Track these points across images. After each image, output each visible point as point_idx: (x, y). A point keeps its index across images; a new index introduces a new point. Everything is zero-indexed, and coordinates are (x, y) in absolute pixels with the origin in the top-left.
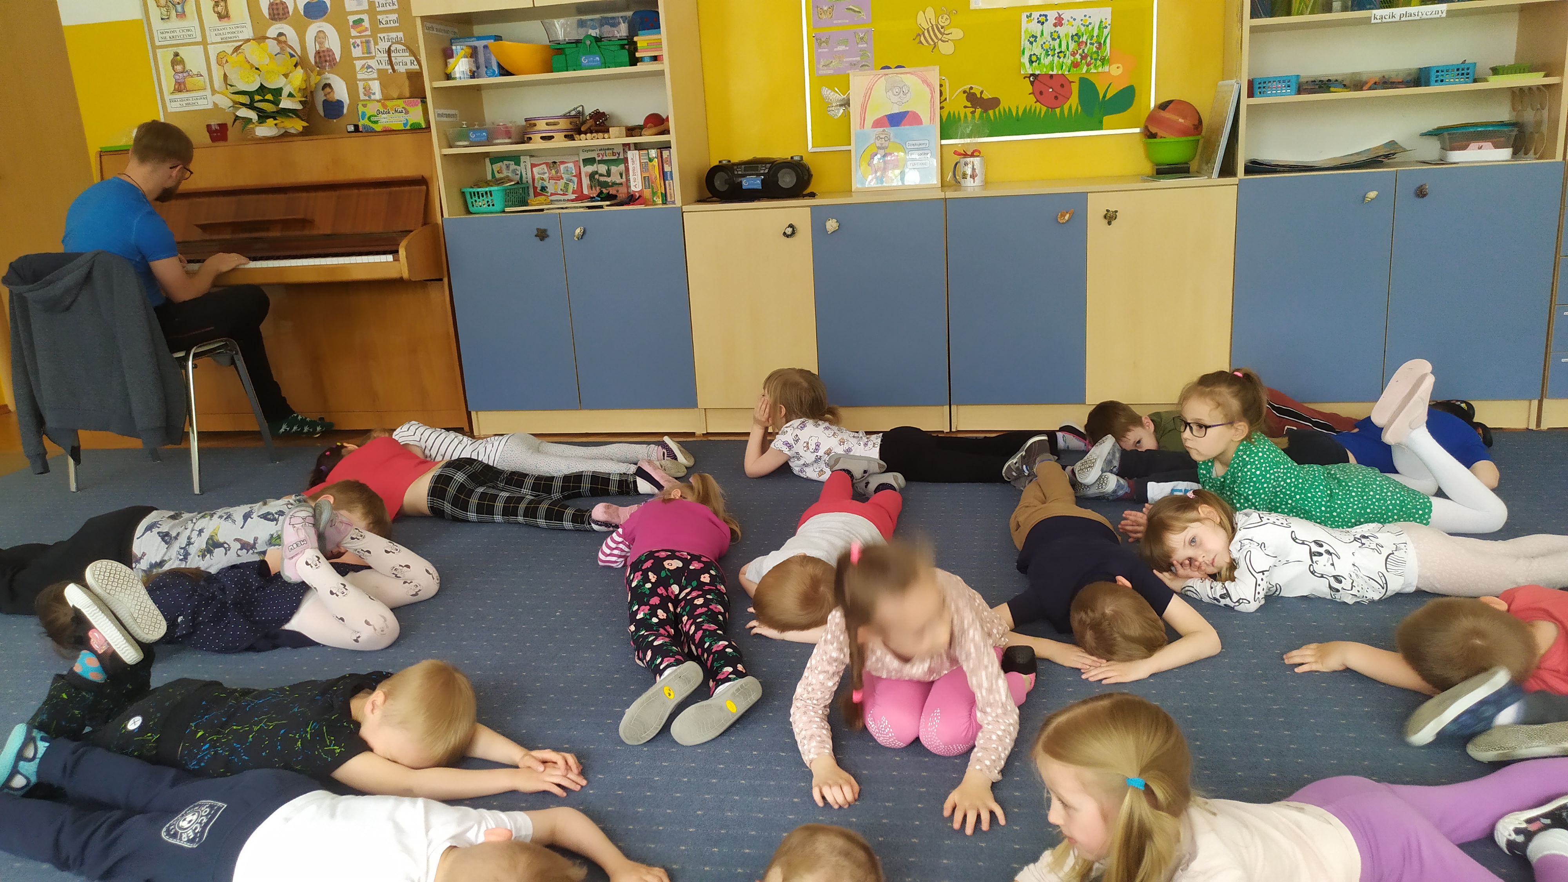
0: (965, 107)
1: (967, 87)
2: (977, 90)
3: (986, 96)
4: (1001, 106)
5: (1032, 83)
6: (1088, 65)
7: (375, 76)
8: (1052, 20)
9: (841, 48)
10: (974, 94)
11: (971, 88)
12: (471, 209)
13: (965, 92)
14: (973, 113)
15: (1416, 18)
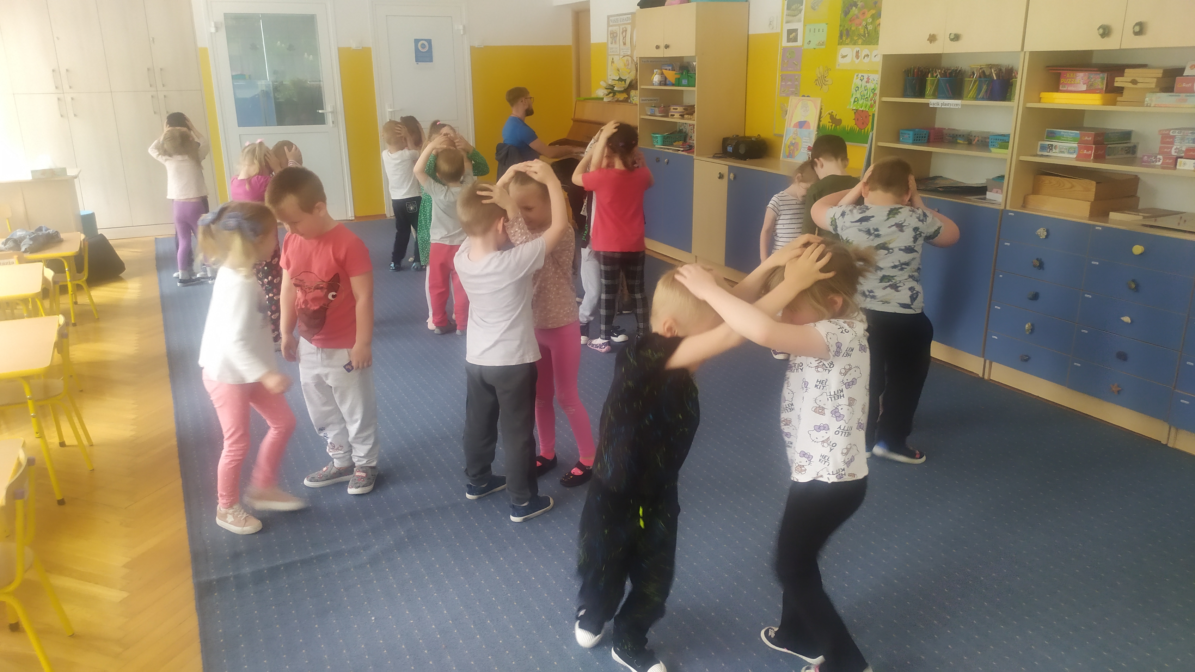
0: (829, 122)
1: (830, 112)
4: (842, 125)
5: (855, 113)
6: (875, 107)
8: (865, 80)
9: (789, 83)
11: (832, 112)
13: (829, 114)
15: (948, 107)
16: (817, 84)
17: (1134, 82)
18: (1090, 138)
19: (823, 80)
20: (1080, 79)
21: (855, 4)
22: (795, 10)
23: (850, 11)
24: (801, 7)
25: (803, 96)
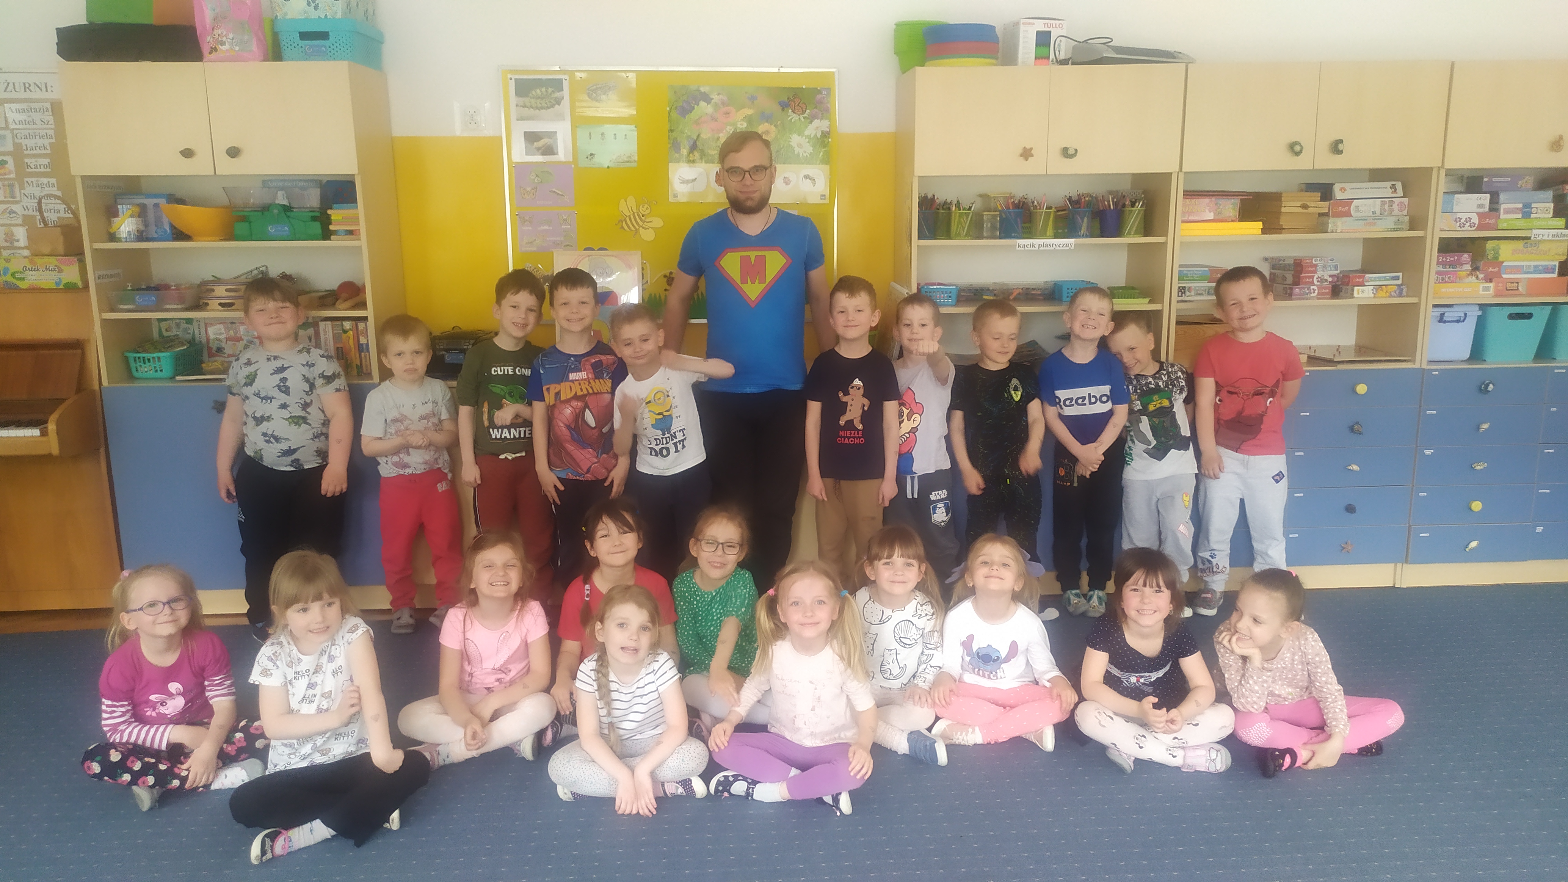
1: (667, 272)
7: (20, 221)
9: (544, 227)
11: (671, 273)
12: (135, 374)
13: (665, 276)
15: (1052, 248)
16: (623, 228)
17: (1304, 207)
19: (639, 221)
20: (1205, 207)
21: (707, 98)
22: (542, 98)
23: (694, 108)
24: (558, 94)
25: (586, 249)
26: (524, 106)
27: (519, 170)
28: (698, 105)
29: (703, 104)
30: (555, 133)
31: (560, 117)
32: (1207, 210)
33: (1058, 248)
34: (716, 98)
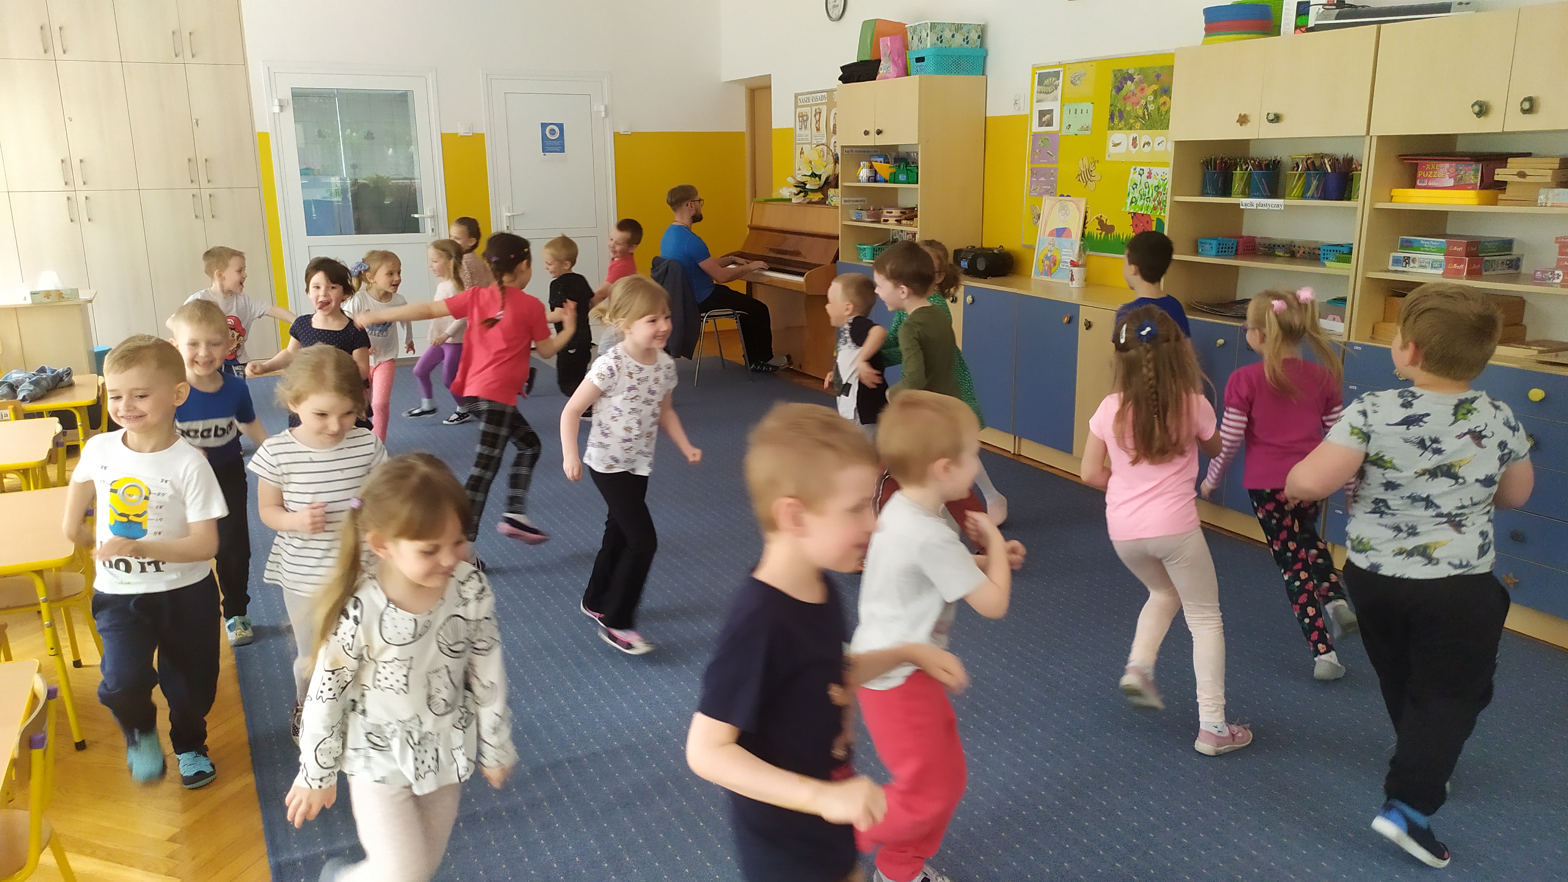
0: (1097, 229)
1: (1098, 215)
2: (1104, 219)
3: (1109, 223)
4: (1114, 232)
5: (1132, 217)
6: (1161, 209)
8: (1146, 174)
9: (1042, 179)
10: (1102, 221)
11: (1101, 216)
13: (1097, 218)
14: (1101, 234)
15: (1266, 208)
16: (1079, 180)
17: (1522, 175)
18: (1461, 249)
20: (1444, 172)
21: (1131, 78)
22: (1049, 86)
23: (1123, 87)
24: (1057, 82)
25: (1061, 196)
26: (1040, 92)
27: (1036, 136)
28: (1126, 84)
29: (1129, 83)
30: (1053, 110)
31: (1055, 99)
32: (1447, 176)
33: (1271, 208)
34: (1136, 77)
